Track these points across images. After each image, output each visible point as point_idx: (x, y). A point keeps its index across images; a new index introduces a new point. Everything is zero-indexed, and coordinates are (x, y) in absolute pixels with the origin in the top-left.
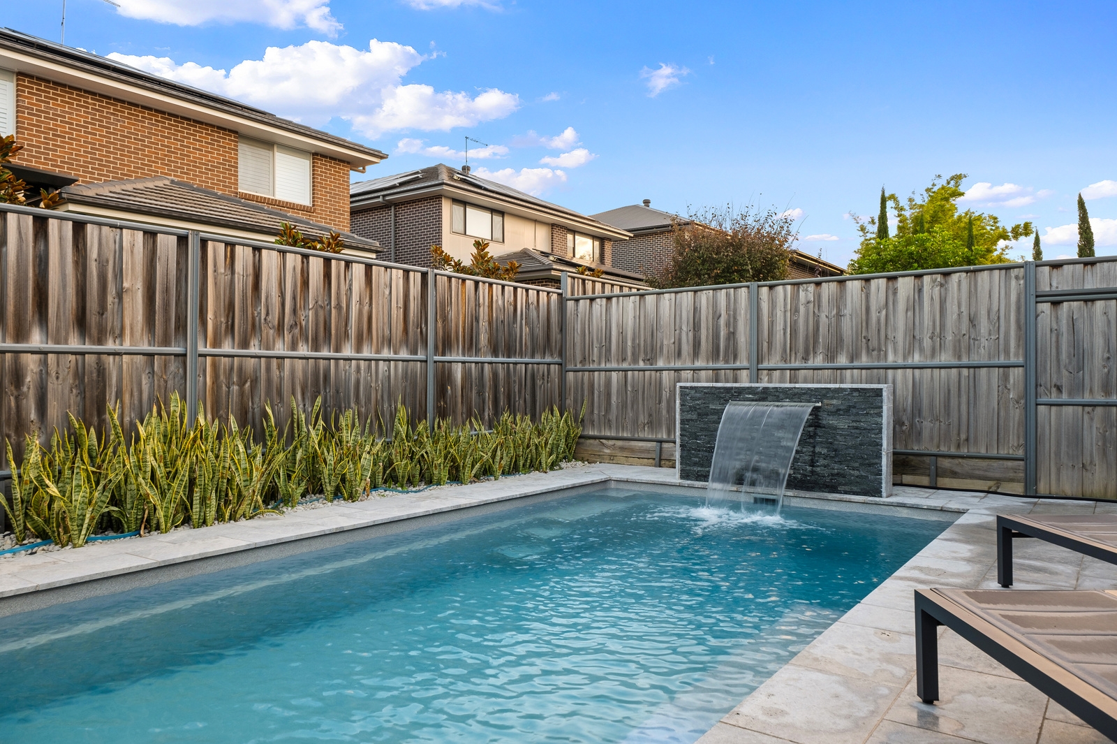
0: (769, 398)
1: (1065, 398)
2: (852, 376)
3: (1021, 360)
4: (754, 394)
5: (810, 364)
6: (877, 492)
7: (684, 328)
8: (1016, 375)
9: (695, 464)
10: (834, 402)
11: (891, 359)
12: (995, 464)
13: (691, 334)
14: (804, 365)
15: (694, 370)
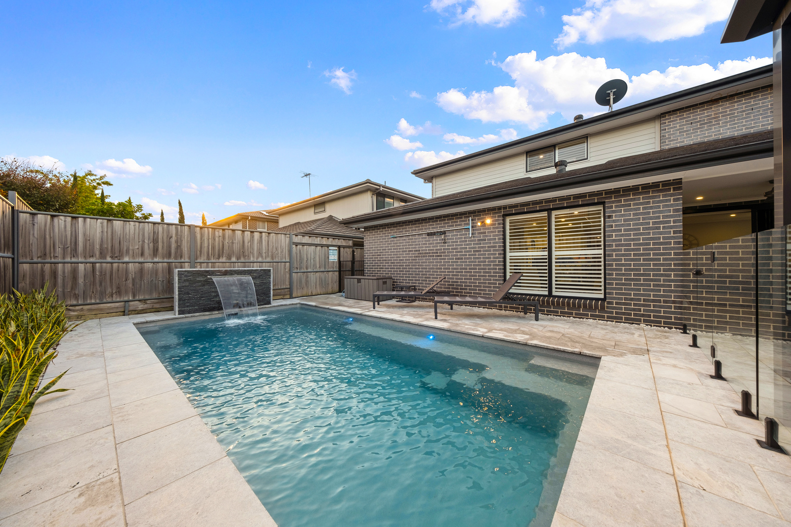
0: (228, 274)
1: (298, 271)
2: (238, 265)
3: (289, 260)
4: (221, 273)
5: (221, 260)
6: (269, 303)
7: (146, 241)
8: (288, 264)
9: (188, 306)
10: (255, 274)
11: (252, 259)
12: (282, 291)
13: (151, 245)
14: (218, 261)
15: (153, 263)
